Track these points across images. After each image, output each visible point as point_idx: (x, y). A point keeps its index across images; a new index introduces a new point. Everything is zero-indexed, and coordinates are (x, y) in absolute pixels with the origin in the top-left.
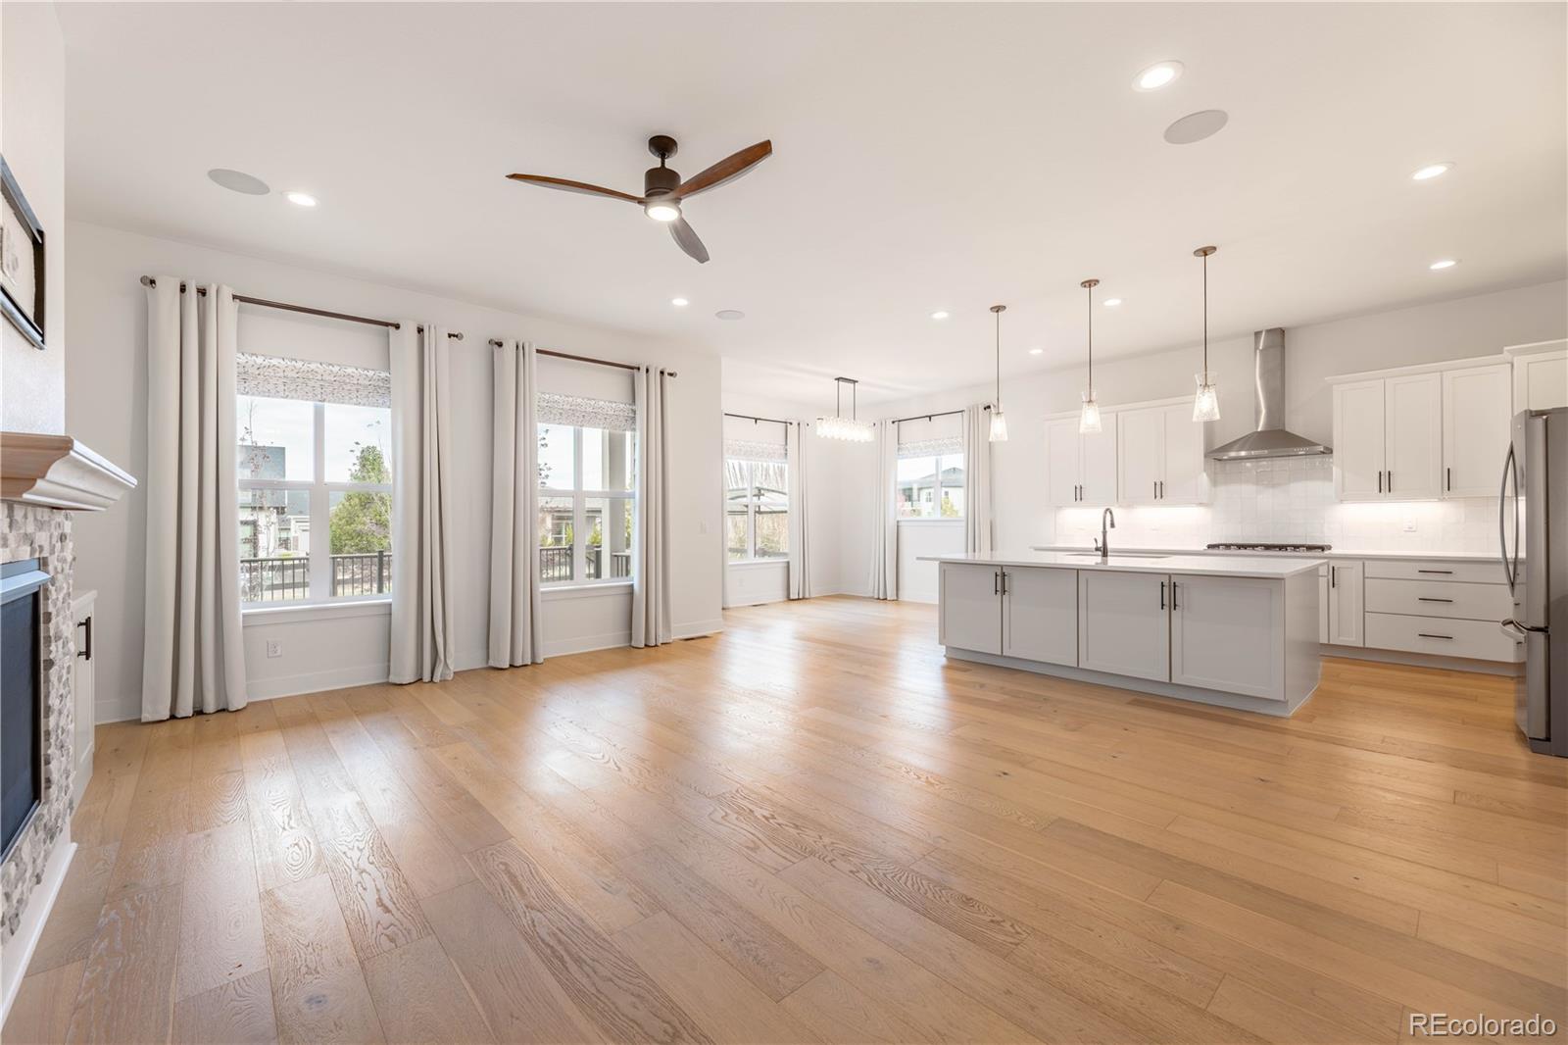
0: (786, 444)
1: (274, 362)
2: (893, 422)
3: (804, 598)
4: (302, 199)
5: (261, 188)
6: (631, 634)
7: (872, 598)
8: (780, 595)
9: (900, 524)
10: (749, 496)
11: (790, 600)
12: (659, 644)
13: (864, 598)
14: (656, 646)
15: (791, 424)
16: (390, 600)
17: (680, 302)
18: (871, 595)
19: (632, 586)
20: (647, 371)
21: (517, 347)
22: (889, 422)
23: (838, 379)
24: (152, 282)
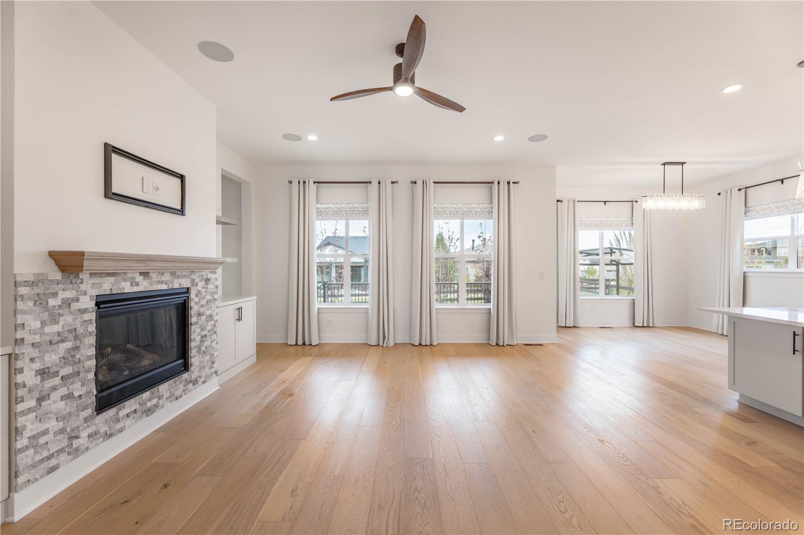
0: (633, 216)
1: (330, 206)
2: (739, 190)
3: (648, 327)
4: (312, 138)
5: (298, 138)
6: (489, 337)
7: (717, 333)
8: (627, 322)
9: (746, 275)
10: (600, 254)
11: (634, 326)
12: (505, 345)
13: (711, 332)
14: (503, 346)
15: (637, 202)
16: (368, 306)
17: (499, 138)
18: (716, 331)
19: (490, 309)
20: (499, 183)
21: (423, 182)
22: (735, 190)
23: (664, 164)
24: (291, 182)
